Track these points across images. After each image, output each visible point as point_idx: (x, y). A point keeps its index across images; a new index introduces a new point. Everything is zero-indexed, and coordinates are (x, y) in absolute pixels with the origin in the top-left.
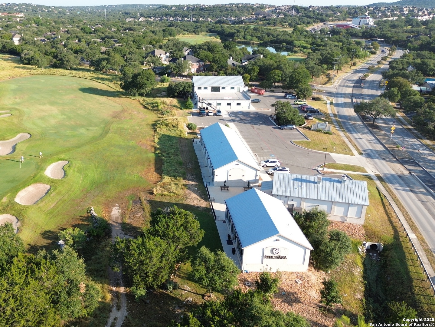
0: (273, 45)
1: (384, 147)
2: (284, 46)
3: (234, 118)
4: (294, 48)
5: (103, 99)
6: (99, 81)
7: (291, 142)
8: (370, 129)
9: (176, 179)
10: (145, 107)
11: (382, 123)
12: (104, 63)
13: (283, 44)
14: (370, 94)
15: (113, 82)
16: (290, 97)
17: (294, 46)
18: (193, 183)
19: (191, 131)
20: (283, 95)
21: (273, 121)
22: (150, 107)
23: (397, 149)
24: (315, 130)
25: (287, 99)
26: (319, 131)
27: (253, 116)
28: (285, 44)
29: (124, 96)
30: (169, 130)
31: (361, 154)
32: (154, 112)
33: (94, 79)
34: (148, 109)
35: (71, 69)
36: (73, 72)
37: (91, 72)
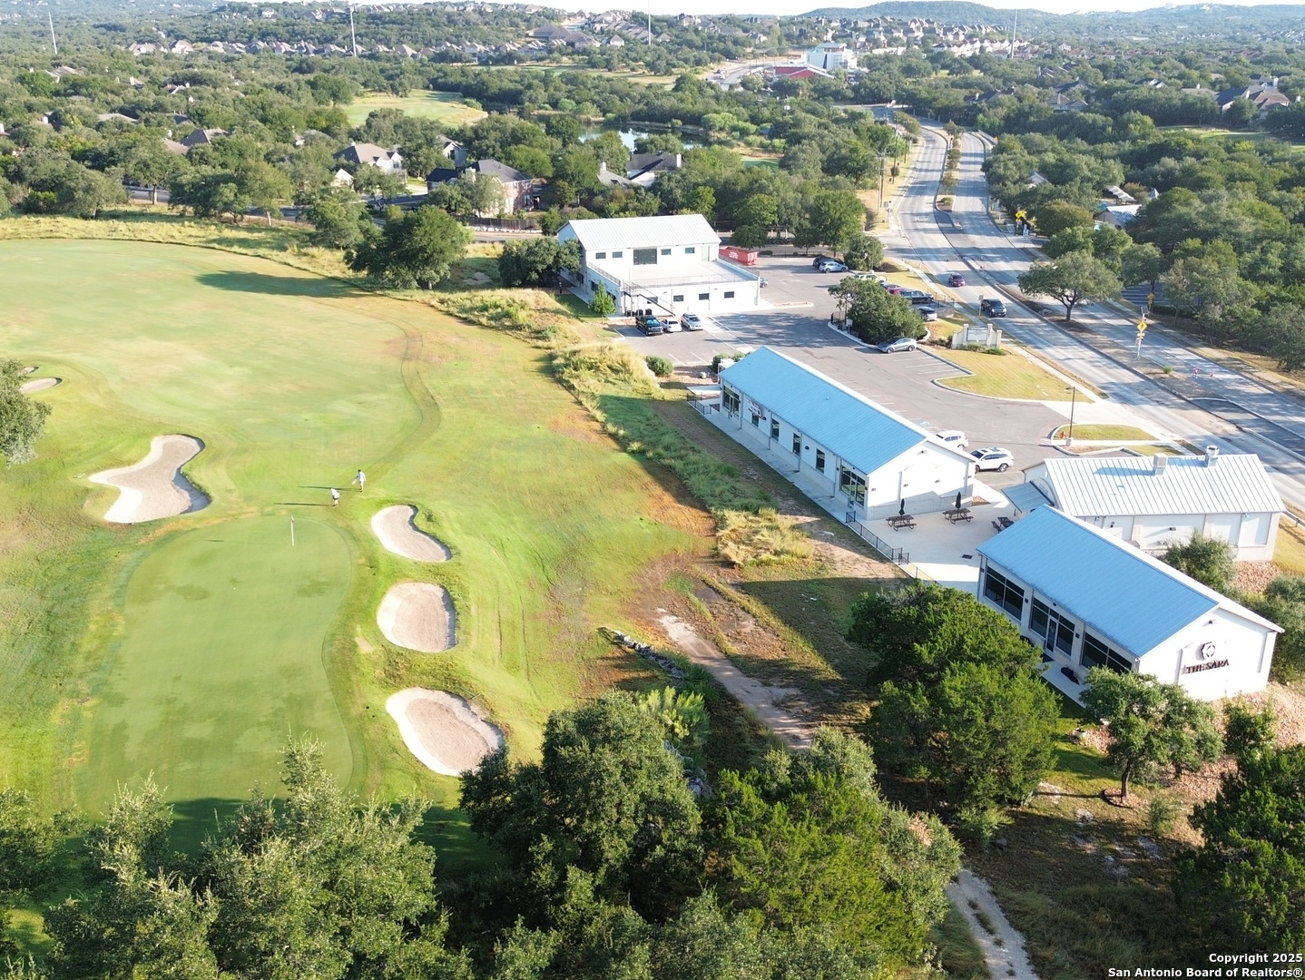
0: (647, 126)
1: (1136, 373)
2: (678, 129)
3: (740, 334)
4: (712, 133)
5: (305, 304)
6: (236, 248)
7: (933, 382)
8: (1072, 333)
9: (756, 513)
10: (466, 321)
11: (1081, 317)
12: (228, 192)
13: (674, 121)
14: (994, 246)
15: (289, 250)
16: (831, 268)
17: (711, 128)
18: (809, 519)
19: (664, 380)
20: (810, 261)
21: (845, 333)
22: (484, 321)
23: (1167, 376)
24: (962, 348)
25: (824, 272)
26: (973, 348)
27: (784, 324)
28: (680, 122)
29: (364, 290)
30: (607, 381)
31: (1104, 396)
32: (508, 332)
33: (216, 246)
34: (480, 324)
35: (99, 215)
36: (121, 226)
37: (186, 223)
